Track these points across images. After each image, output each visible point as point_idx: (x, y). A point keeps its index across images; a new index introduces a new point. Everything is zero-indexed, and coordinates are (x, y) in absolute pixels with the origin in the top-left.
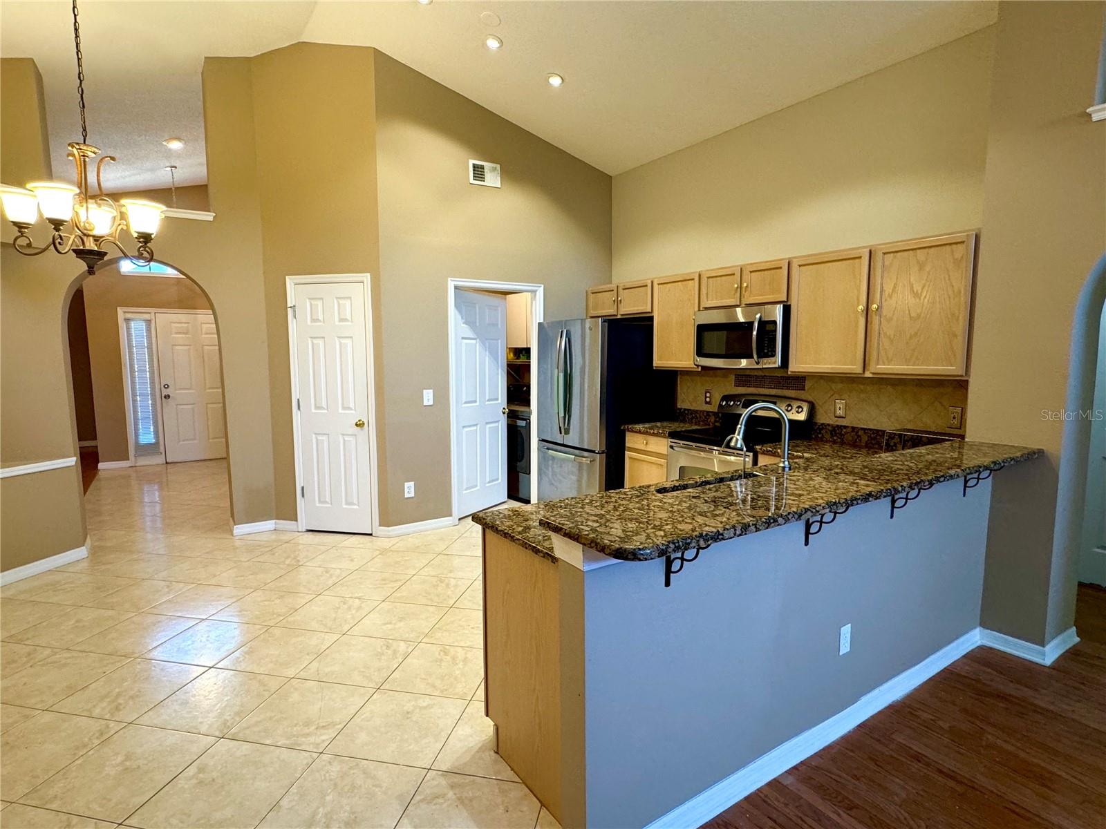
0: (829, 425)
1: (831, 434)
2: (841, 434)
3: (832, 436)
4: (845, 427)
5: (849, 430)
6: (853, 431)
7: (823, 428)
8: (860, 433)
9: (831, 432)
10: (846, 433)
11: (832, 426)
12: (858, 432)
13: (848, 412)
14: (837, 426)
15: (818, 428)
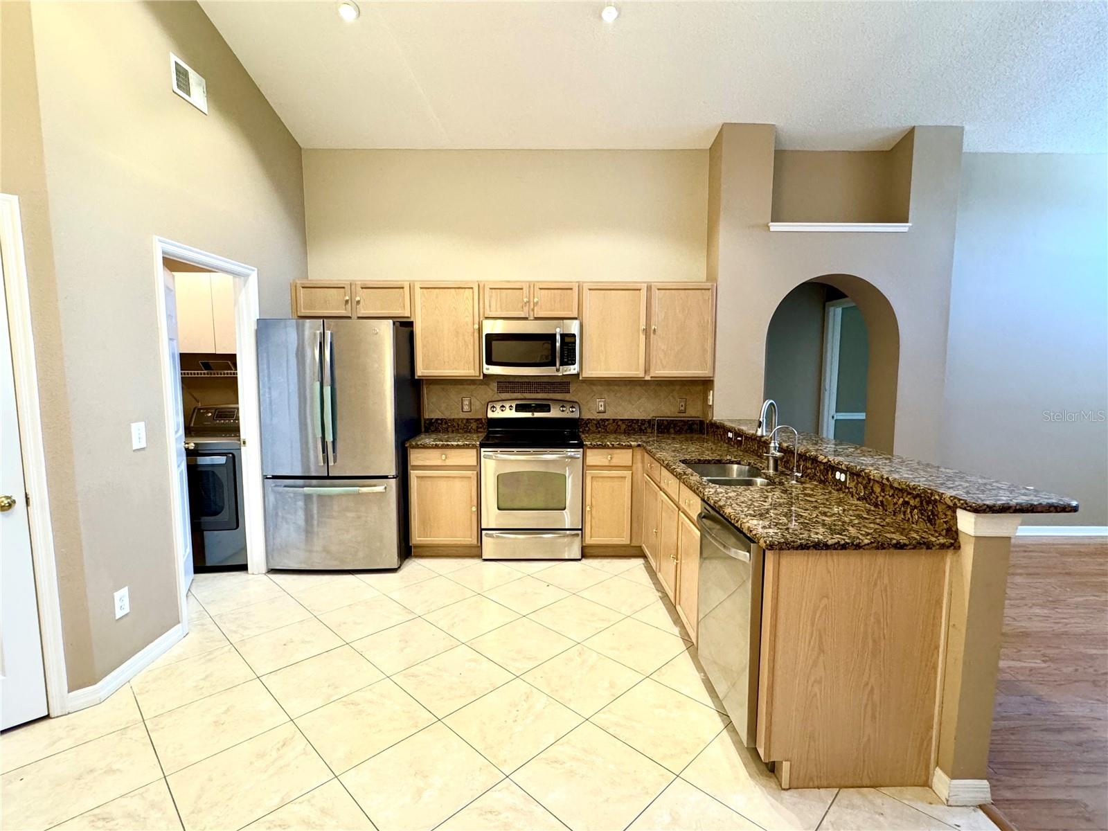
0: (594, 419)
1: (597, 426)
2: (604, 425)
3: (597, 428)
4: (608, 420)
5: (611, 421)
6: (614, 422)
7: (589, 423)
8: (620, 423)
9: (596, 425)
10: (609, 424)
11: (597, 420)
12: (617, 423)
13: (607, 408)
14: (601, 419)
15: (585, 423)
